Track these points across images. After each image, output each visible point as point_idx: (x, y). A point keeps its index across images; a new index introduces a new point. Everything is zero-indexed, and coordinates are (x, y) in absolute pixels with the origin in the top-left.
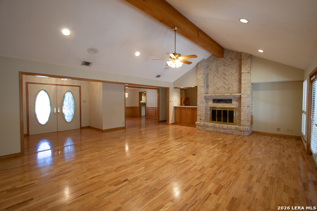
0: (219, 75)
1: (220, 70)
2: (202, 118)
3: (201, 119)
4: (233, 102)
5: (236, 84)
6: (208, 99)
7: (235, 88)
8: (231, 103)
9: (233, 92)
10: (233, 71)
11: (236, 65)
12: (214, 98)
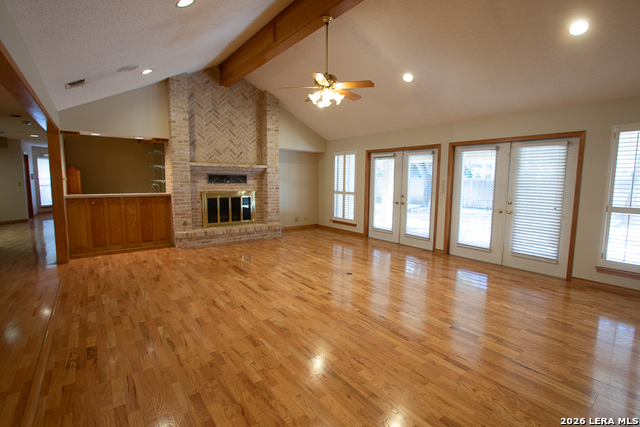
0: (219, 122)
1: (222, 112)
2: (189, 221)
3: (185, 224)
4: (249, 182)
5: (252, 147)
6: (196, 175)
7: (251, 155)
8: (246, 182)
9: (247, 161)
10: (248, 122)
11: (251, 111)
12: (210, 172)
